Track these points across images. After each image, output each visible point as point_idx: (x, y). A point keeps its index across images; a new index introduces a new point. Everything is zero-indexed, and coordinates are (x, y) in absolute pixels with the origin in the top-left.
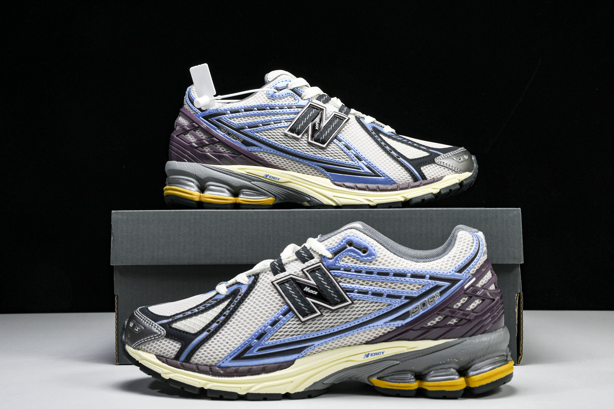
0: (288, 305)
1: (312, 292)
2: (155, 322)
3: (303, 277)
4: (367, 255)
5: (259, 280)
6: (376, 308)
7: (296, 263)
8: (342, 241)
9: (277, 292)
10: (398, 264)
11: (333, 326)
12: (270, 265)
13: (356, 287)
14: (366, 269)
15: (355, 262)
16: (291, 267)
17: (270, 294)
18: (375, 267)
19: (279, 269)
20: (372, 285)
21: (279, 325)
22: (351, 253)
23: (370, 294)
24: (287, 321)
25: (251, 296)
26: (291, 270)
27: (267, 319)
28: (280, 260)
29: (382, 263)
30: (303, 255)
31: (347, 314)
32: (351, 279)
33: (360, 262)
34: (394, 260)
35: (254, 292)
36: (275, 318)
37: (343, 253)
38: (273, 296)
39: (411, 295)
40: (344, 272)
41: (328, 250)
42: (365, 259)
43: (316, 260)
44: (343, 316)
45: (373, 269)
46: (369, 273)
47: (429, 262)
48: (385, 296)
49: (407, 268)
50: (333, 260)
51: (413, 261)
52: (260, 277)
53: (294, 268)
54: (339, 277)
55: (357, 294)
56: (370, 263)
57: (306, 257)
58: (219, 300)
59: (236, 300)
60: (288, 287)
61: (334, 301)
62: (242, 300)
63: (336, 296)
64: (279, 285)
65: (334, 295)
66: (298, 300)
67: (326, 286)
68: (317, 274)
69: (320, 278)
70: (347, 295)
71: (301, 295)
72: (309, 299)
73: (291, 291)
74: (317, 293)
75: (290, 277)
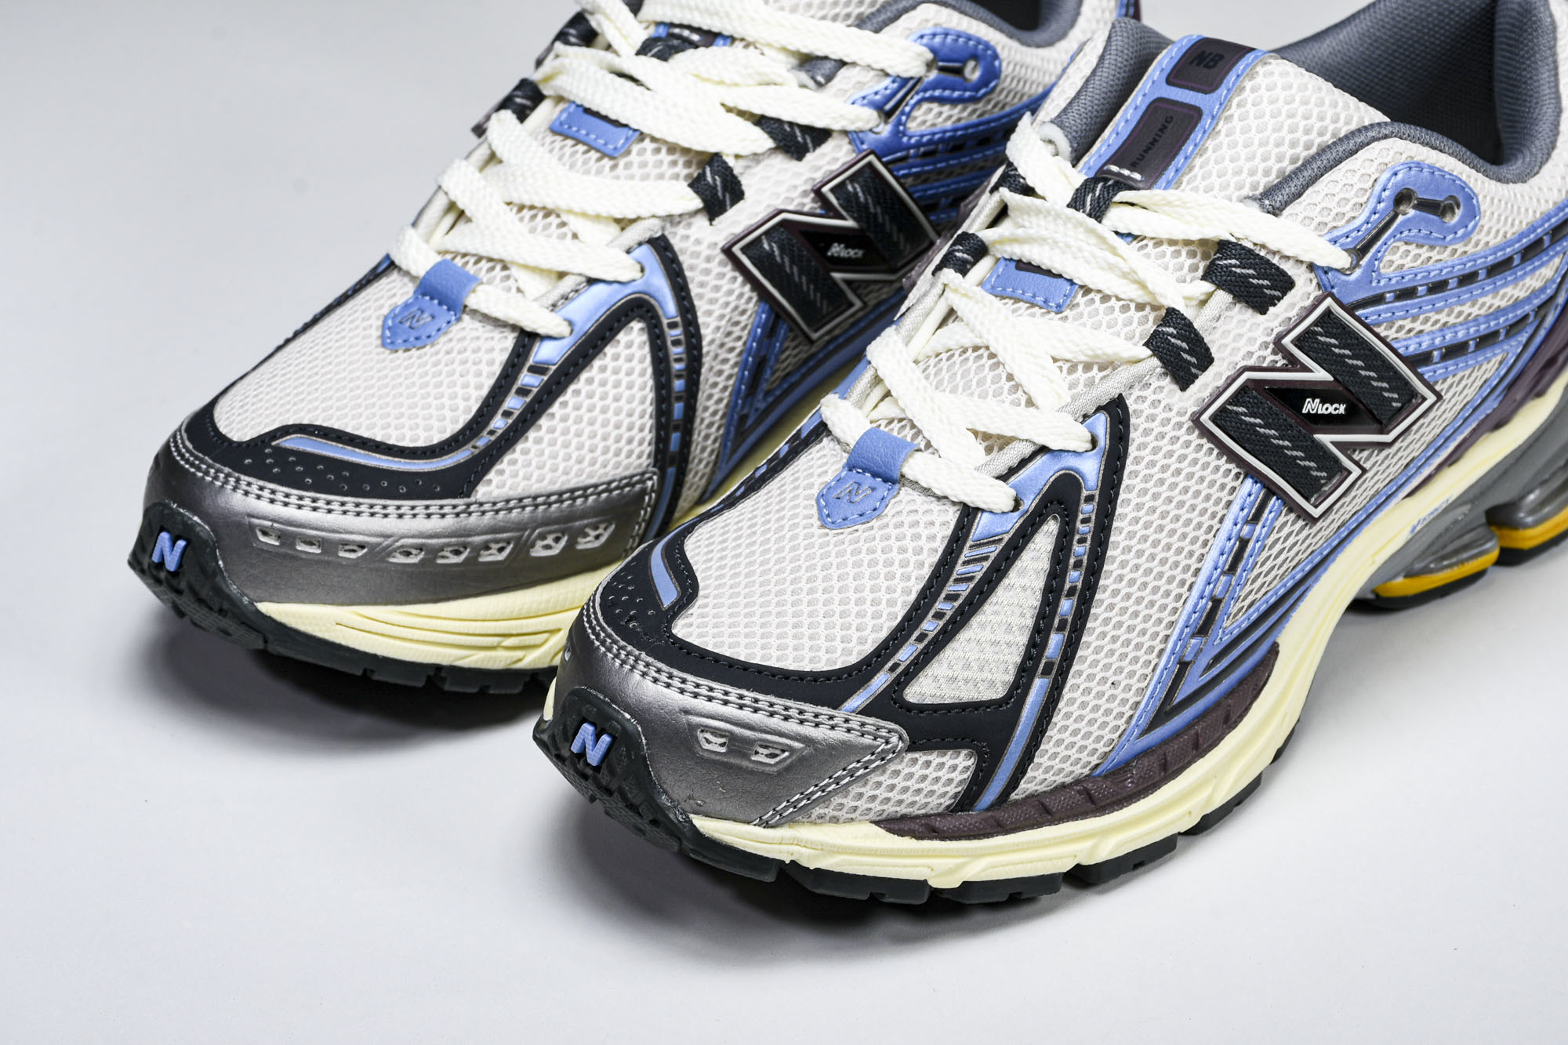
0: (1258, 477)
1: (1331, 409)
2: (836, 706)
3: (1279, 365)
4: (1459, 222)
5: (1133, 420)
6: (1479, 383)
7: (1232, 317)
8: (1380, 196)
9: (1212, 446)
10: (1519, 213)
11: (1377, 492)
12: (1154, 355)
13: (1433, 339)
14: (1459, 270)
15: (1424, 256)
16: (1223, 341)
17: (1195, 462)
18: (1483, 254)
19: (1194, 360)
20: (1469, 315)
21: (1251, 560)
22: (1414, 232)
23: (1472, 348)
24: (1268, 536)
25: (1130, 489)
26: (1229, 350)
27: (1204, 551)
28: (1189, 325)
29: (1493, 231)
30: (1255, 281)
31: (1417, 436)
32: (1415, 319)
33: (1438, 253)
34: (1509, 205)
35: (1135, 474)
36: (1232, 541)
37: (1388, 239)
38: (1205, 466)
39: (1544, 297)
40: (1397, 304)
41: (1335, 242)
42: (1454, 239)
43: (1304, 290)
44: (1407, 447)
45: (1479, 262)
46: (1468, 279)
47: (1547, 160)
48: (1502, 337)
49: (1538, 215)
50: (1358, 273)
51: (1522, 178)
52: (1131, 411)
53: (1234, 340)
54: (1379, 325)
55: (1442, 365)
56: (1466, 245)
57: (1267, 287)
58: (1007, 538)
59: (1085, 521)
60: (1247, 419)
61: (1390, 413)
62: (1106, 517)
63: (1396, 396)
64: (1214, 419)
65: (1391, 395)
66: (1295, 453)
67: (1363, 373)
68: (1322, 339)
69: (1337, 351)
70: (1420, 377)
71: (1300, 431)
72: (1326, 439)
73: (1262, 430)
74: (1346, 409)
75: (1248, 380)
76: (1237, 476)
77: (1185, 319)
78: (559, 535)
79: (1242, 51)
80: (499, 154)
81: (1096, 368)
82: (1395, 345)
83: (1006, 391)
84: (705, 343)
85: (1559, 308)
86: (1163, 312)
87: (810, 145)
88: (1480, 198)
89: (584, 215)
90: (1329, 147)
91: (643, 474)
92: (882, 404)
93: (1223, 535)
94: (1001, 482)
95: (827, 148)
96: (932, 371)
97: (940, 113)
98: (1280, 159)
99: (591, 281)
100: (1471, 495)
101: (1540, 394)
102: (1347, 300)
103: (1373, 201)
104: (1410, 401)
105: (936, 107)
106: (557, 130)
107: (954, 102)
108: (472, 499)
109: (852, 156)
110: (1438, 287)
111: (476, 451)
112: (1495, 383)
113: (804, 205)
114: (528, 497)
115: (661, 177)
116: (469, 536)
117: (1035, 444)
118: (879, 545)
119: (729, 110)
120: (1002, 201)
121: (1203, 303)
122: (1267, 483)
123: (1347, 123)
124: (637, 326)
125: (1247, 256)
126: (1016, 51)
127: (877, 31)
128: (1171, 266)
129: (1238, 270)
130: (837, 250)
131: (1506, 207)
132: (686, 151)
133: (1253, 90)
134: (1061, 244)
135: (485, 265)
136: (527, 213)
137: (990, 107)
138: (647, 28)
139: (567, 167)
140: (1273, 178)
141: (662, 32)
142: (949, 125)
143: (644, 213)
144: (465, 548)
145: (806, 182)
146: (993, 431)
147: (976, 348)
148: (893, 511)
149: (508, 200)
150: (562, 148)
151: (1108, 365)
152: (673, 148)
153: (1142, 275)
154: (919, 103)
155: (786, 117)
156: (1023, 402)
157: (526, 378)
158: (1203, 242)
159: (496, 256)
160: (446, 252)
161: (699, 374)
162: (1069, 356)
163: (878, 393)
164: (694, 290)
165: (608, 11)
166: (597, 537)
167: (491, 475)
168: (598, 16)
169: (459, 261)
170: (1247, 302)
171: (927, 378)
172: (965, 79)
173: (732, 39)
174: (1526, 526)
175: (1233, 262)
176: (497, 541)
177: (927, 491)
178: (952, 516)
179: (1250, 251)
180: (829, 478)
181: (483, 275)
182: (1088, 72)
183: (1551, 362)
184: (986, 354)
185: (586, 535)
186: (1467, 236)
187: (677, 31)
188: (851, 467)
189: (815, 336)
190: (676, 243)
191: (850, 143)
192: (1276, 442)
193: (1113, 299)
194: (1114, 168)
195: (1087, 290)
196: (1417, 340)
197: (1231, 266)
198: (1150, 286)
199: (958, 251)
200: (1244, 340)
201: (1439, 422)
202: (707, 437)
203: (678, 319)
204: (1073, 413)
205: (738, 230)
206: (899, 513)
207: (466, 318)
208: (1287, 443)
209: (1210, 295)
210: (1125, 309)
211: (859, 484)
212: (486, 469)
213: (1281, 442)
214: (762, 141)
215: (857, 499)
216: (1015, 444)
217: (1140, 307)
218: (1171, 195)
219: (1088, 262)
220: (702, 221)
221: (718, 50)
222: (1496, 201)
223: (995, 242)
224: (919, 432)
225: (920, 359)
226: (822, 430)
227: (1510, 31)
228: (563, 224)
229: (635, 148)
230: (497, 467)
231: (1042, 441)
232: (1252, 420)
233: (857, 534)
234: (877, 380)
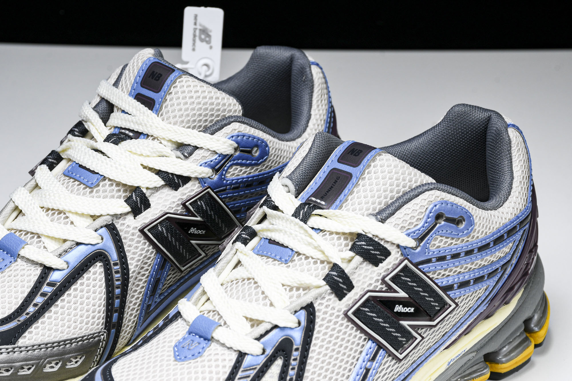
0: (374, 340)
1: (407, 310)
3: (384, 289)
4: (464, 227)
5: (317, 314)
6: (476, 299)
7: (363, 268)
8: (429, 215)
9: (353, 326)
10: (492, 224)
11: (430, 347)
12: (327, 284)
13: (454, 279)
14: (465, 249)
15: (449, 242)
16: (358, 279)
17: (345, 333)
18: (476, 242)
19: (345, 287)
20: (471, 268)
21: (371, 378)
22: (444, 231)
23: (472, 283)
24: (379, 367)
25: (315, 345)
26: (361, 282)
27: (349, 374)
28: (343, 271)
29: (481, 232)
30: (373, 252)
31: (448, 322)
32: (446, 270)
33: (456, 241)
34: (488, 220)
35: (317, 338)
36: (362, 369)
37: (433, 234)
38: (350, 335)
39: (505, 261)
40: (437, 263)
41: (409, 235)
42: (462, 235)
43: (395, 257)
44: (443, 327)
45: (474, 245)
46: (469, 253)
47: (506, 200)
48: (486, 278)
49: (501, 225)
50: (419, 249)
51: (495, 208)
52: (316, 309)
53: (364, 278)
54: (429, 272)
55: (458, 290)
56: (468, 238)
57: (379, 255)
58: (258, 367)
59: (295, 360)
60: (369, 314)
61: (435, 312)
62: (304, 358)
63: (437, 304)
64: (354, 313)
65: (435, 304)
66: (391, 330)
67: (422, 294)
68: (403, 278)
69: (410, 284)
70: (448, 296)
71: (393, 320)
72: (405, 323)
73: (376, 319)
74: (414, 310)
75: (370, 296)
76: (365, 339)
77: (341, 268)
78: (58, 361)
79: (371, 149)
80: (39, 185)
81: (301, 289)
82: (436, 281)
83: (261, 299)
84: (130, 272)
85: (513, 265)
86: (332, 265)
87: (181, 184)
88: (474, 217)
89: (76, 213)
90: (407, 193)
91: (99, 333)
92: (206, 303)
93: (358, 366)
94: (256, 341)
95: (189, 185)
96: (229, 289)
97: (241, 170)
98: (386, 198)
99: (78, 244)
100: (476, 348)
101: (507, 303)
102: (415, 261)
103: (425, 217)
104: (444, 306)
105: (239, 168)
106: (67, 174)
107: (247, 166)
108: (16, 345)
109: (200, 189)
110: (455, 256)
111: (19, 323)
112: (483, 299)
113: (178, 210)
114: (43, 344)
115: (113, 197)
116: (14, 363)
117: (272, 324)
118: (200, 370)
119: (145, 167)
120: (264, 212)
121: (350, 261)
122: (378, 343)
123: (415, 182)
124: (99, 264)
125: (370, 241)
126: (276, 143)
127: (212, 134)
128: (336, 244)
129: (365, 247)
130: (193, 230)
131: (486, 221)
132: (125, 185)
133: (374, 167)
134: (288, 233)
135: (29, 235)
136: (50, 212)
137: (264, 168)
138: (111, 129)
139: (70, 192)
140: (383, 206)
141: (117, 131)
142: (245, 175)
143: (104, 213)
144: (12, 368)
145: (179, 200)
146: (254, 317)
147: (249, 279)
148: (208, 354)
149: (42, 206)
150: (68, 183)
151: (307, 288)
152: (118, 184)
153: (322, 248)
154: (231, 166)
155: (170, 171)
156: (268, 304)
157: (46, 289)
158: (351, 234)
159: (35, 232)
160: (12, 229)
161: (127, 286)
162: (289, 284)
163: (204, 298)
164: (126, 248)
165: (93, 121)
166: (76, 362)
167: (26, 334)
168: (88, 123)
169: (18, 234)
170: (369, 261)
171: (226, 292)
172: (252, 155)
173: (148, 136)
174: (502, 363)
175: (363, 243)
176: (27, 365)
177: (223, 345)
178: (234, 357)
179: (371, 238)
180: (180, 338)
181: (28, 241)
182: (304, 155)
183: (511, 289)
184: (253, 282)
185: (71, 361)
186: (468, 235)
187: (123, 131)
188: (190, 333)
189: (183, 269)
190: (118, 226)
191: (199, 183)
192: (382, 324)
193: (310, 258)
194: (314, 199)
195: (299, 254)
196: (447, 279)
197: (363, 245)
198: (326, 253)
199: (243, 234)
200: (368, 278)
201: (458, 316)
202: (131, 315)
203: (118, 262)
204: (290, 310)
205: (147, 221)
206: (210, 355)
207: (19, 260)
208: (387, 325)
209: (353, 258)
210: (315, 263)
211: (193, 341)
212: (24, 331)
213: (385, 325)
214: (160, 182)
215: (191, 348)
216: (263, 324)
217: (322, 262)
218: (337, 212)
219: (299, 241)
220: (130, 217)
221: (141, 141)
222: (482, 218)
223: (260, 231)
224: (221, 317)
225: (224, 282)
226: (178, 315)
227: (492, 142)
228: (67, 217)
229: (101, 184)
230: (29, 330)
231: (276, 323)
232: (371, 314)
233: (190, 364)
234: (204, 293)
